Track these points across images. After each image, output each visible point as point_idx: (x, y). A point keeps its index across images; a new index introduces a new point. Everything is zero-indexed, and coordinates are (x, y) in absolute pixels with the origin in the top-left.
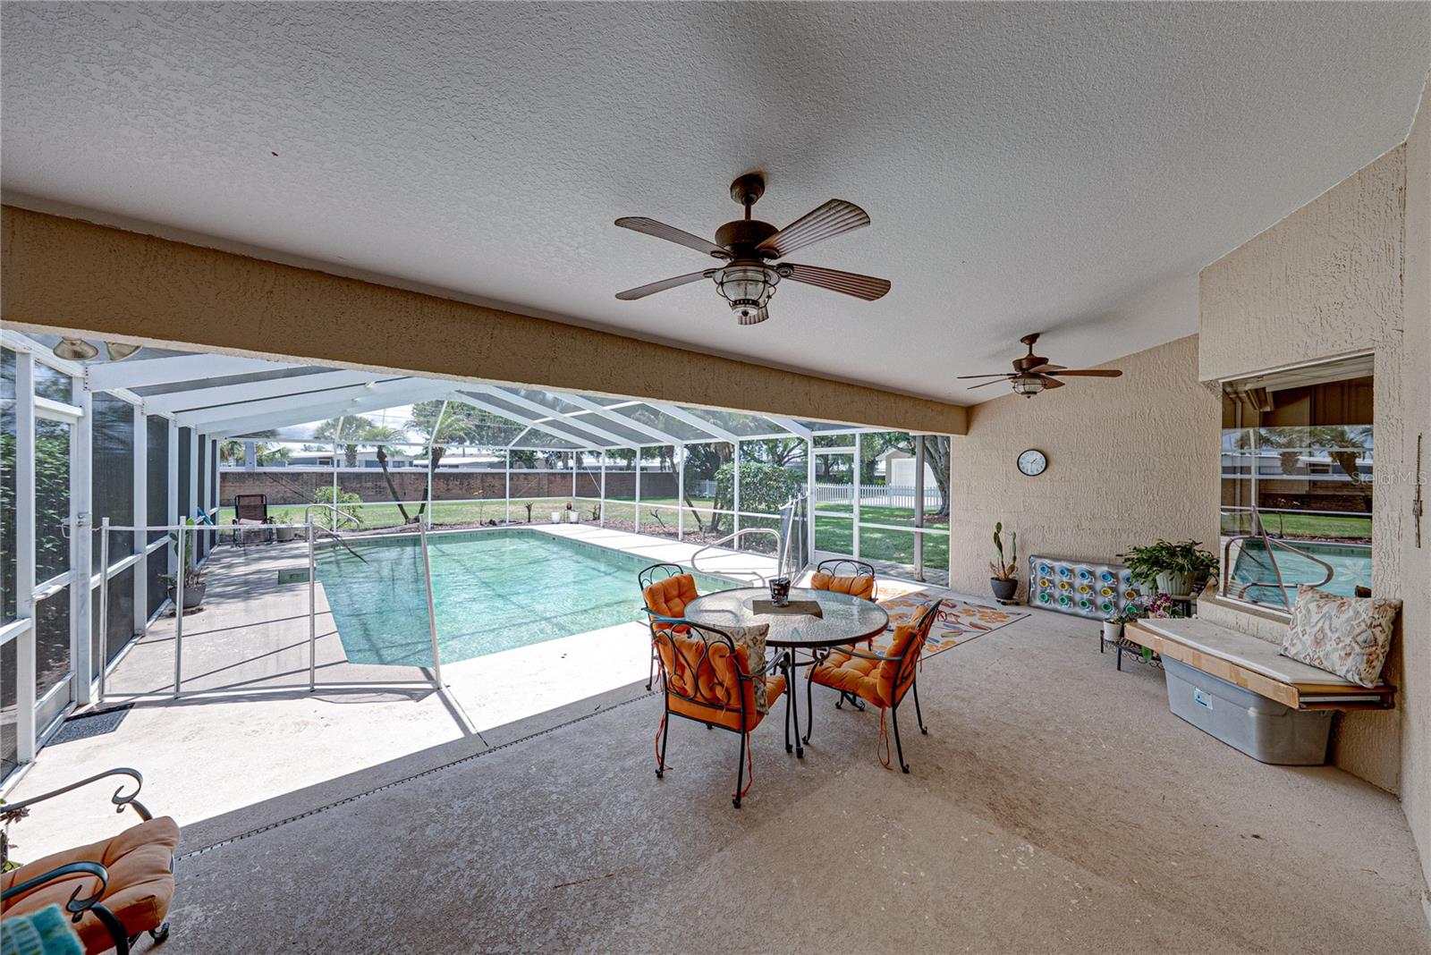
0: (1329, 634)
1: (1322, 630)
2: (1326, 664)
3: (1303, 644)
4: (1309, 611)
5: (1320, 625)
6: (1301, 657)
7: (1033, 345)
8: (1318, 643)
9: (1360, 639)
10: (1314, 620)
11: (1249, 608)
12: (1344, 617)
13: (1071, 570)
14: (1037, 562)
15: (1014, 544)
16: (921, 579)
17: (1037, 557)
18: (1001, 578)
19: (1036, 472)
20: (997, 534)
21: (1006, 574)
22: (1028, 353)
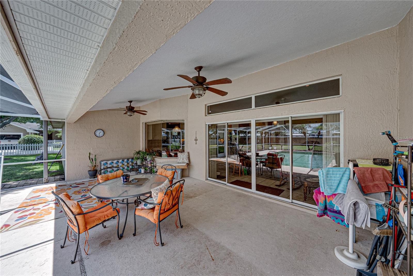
1: (183, 158)
2: (185, 162)
3: (181, 160)
4: (180, 156)
7: (131, 103)
8: (183, 159)
9: (187, 157)
10: (182, 157)
13: (113, 162)
14: (102, 163)
15: (95, 159)
16: (47, 182)
17: (102, 161)
18: (92, 170)
19: (100, 136)
20: (89, 156)
21: (93, 169)
22: (130, 105)
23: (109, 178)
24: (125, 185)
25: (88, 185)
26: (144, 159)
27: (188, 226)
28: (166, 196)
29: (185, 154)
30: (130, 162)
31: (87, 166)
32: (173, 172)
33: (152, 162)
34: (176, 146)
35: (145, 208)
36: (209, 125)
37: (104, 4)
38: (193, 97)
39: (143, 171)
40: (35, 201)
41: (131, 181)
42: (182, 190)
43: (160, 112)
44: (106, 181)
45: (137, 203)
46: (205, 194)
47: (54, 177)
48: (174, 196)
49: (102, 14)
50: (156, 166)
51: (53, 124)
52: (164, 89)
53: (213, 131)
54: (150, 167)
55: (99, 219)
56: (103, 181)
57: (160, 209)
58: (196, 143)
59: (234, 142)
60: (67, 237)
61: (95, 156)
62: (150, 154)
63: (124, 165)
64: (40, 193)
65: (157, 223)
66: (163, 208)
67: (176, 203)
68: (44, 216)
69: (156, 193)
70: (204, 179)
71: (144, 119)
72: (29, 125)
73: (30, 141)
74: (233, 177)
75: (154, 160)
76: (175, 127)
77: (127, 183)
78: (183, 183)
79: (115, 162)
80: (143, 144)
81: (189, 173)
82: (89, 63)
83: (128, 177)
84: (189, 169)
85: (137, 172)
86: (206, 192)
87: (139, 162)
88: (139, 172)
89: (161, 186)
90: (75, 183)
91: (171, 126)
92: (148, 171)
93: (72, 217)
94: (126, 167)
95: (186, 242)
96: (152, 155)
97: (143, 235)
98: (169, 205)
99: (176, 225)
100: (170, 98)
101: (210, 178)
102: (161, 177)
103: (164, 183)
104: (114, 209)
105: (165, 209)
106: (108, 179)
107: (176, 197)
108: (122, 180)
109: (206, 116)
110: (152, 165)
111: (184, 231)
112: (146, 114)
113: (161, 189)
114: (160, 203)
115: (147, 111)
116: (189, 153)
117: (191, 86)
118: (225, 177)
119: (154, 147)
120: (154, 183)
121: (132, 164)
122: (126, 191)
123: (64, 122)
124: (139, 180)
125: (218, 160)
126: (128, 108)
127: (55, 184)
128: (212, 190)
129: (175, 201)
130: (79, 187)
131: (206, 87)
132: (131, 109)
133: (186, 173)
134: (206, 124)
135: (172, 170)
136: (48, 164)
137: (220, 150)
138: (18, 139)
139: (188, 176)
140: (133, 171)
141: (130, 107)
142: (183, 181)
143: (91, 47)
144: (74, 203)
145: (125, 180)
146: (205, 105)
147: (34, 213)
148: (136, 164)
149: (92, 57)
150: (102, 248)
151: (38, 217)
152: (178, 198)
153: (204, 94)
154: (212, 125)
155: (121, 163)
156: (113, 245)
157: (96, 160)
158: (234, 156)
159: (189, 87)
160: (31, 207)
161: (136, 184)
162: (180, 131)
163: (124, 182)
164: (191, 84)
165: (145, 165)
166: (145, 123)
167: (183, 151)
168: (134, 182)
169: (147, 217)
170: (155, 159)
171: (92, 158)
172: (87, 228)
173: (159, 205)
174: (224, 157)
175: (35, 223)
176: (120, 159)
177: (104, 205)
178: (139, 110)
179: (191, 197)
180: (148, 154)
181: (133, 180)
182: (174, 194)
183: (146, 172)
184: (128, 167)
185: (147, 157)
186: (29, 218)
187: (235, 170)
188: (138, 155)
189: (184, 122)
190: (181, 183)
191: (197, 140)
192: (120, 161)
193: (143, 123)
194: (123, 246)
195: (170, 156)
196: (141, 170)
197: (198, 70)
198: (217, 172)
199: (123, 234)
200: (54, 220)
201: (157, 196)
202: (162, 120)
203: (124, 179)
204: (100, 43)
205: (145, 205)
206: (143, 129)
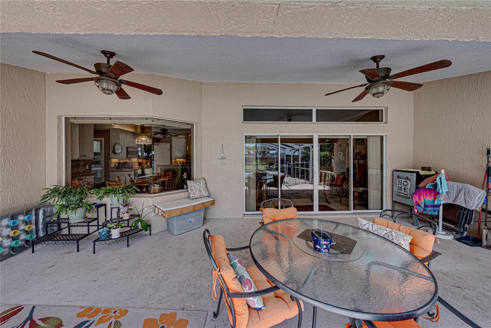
0: (201, 189)
2: (204, 195)
3: (197, 193)
5: (198, 187)
6: (199, 197)
11: (173, 193)
29: (202, 183)
36: (246, 136)
58: (223, 163)
80: (61, 170)
116: (205, 179)
134: (244, 134)
191: (225, 158)
206: (62, 124)
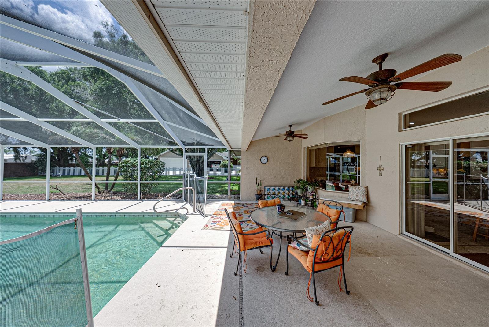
0: (359, 194)
1: (357, 193)
2: (360, 200)
3: (354, 197)
4: (353, 190)
5: (356, 192)
7: (291, 127)
8: (357, 196)
9: (364, 194)
10: (355, 192)
12: (360, 190)
13: (275, 189)
14: (266, 188)
15: (261, 183)
16: (230, 199)
17: (266, 186)
18: (258, 194)
19: (265, 163)
20: (256, 181)
21: (259, 192)
22: (289, 129)
23: (268, 204)
24: (279, 215)
25: (255, 207)
26: (305, 189)
27: (359, 296)
28: (322, 243)
29: (361, 189)
30: (291, 190)
31: (254, 190)
32: (338, 211)
33: (314, 194)
34: (350, 176)
35: (298, 248)
36: (406, 146)
37: (236, 28)
38: (371, 105)
39: (303, 202)
40: (222, 212)
41: (285, 212)
42: (349, 240)
43: (324, 133)
44: (265, 207)
45: (289, 239)
46: (396, 257)
47: (234, 195)
48: (335, 245)
49: (237, 40)
50: (318, 200)
51: (235, 153)
52: (324, 104)
53: (420, 154)
54: (311, 199)
55: (255, 243)
56: (263, 207)
57: (314, 256)
58: (381, 174)
59: (480, 175)
60: (234, 249)
61: (261, 181)
62: (312, 184)
63: (285, 192)
64: (225, 206)
65: (311, 272)
66: (319, 257)
67: (339, 255)
68: (224, 226)
69: (310, 234)
70: (397, 233)
71: (306, 144)
72: (225, 154)
73: (225, 166)
74: (474, 244)
75: (316, 191)
76: (347, 151)
77: (281, 213)
78: (351, 232)
79: (277, 188)
80: (305, 171)
81: (367, 217)
82: (242, 95)
83: (283, 208)
84: (367, 211)
85: (297, 202)
86: (398, 255)
87: (299, 192)
88: (299, 203)
89: (318, 227)
90: (246, 203)
91: (340, 149)
92: (309, 204)
93: (235, 234)
94: (287, 196)
95: (353, 318)
96: (313, 185)
97: (296, 278)
98: (328, 256)
99: (340, 286)
100: (338, 113)
101: (409, 233)
102: (321, 215)
103: (322, 224)
104: (267, 237)
105: (321, 259)
106: (266, 205)
107: (339, 247)
108: (277, 209)
109: (400, 130)
110: (314, 197)
111: (352, 302)
112: (306, 138)
113: (317, 231)
114: (315, 249)
115: (308, 134)
116: (367, 188)
117: (366, 90)
118: (449, 240)
119: (318, 177)
120: (311, 221)
121: (293, 193)
122: (280, 222)
123: (240, 151)
124: (294, 213)
125: (432, 205)
126: (288, 134)
127: (234, 201)
128: (413, 255)
129: (337, 253)
130: (248, 207)
131: (395, 85)
132: (291, 134)
133: (363, 216)
134: (401, 144)
135: (337, 209)
136: (231, 184)
137: (436, 188)
138: (219, 164)
139: (366, 221)
140: (293, 201)
141: (290, 132)
142: (351, 228)
143: (239, 79)
144: (237, 222)
145: (280, 210)
146: (399, 114)
147: (220, 221)
148: (297, 193)
149: (242, 89)
150: (257, 273)
151: (221, 225)
152: (343, 250)
153: (392, 96)
154: (414, 145)
155: (282, 190)
156: (266, 274)
157: (261, 186)
158: (480, 202)
159: (362, 92)
160: (219, 216)
161: (290, 217)
162: (353, 155)
163: (279, 211)
164: (366, 87)
165: (306, 196)
166: (307, 148)
167: (357, 184)
168: (288, 214)
169: (299, 260)
170: (318, 190)
171: (258, 183)
172: (245, 248)
173: (314, 250)
174: (447, 201)
175: (220, 229)
176: (282, 187)
177: (261, 231)
178: (301, 134)
179: (369, 254)
180: (309, 184)
181: (287, 212)
182: (335, 242)
183: (306, 205)
184: (289, 195)
185: (309, 188)
186: (217, 224)
187: (478, 232)
188: (299, 184)
189: (359, 144)
190: (346, 231)
191: (383, 170)
192: (281, 188)
193: (304, 148)
194: (275, 280)
195: (338, 189)
196: (301, 201)
197: (378, 62)
198: (426, 225)
199: (276, 267)
200: (229, 231)
201: (311, 238)
202: (327, 143)
203: (279, 208)
204: (244, 72)
205: (298, 245)
206: (305, 155)
